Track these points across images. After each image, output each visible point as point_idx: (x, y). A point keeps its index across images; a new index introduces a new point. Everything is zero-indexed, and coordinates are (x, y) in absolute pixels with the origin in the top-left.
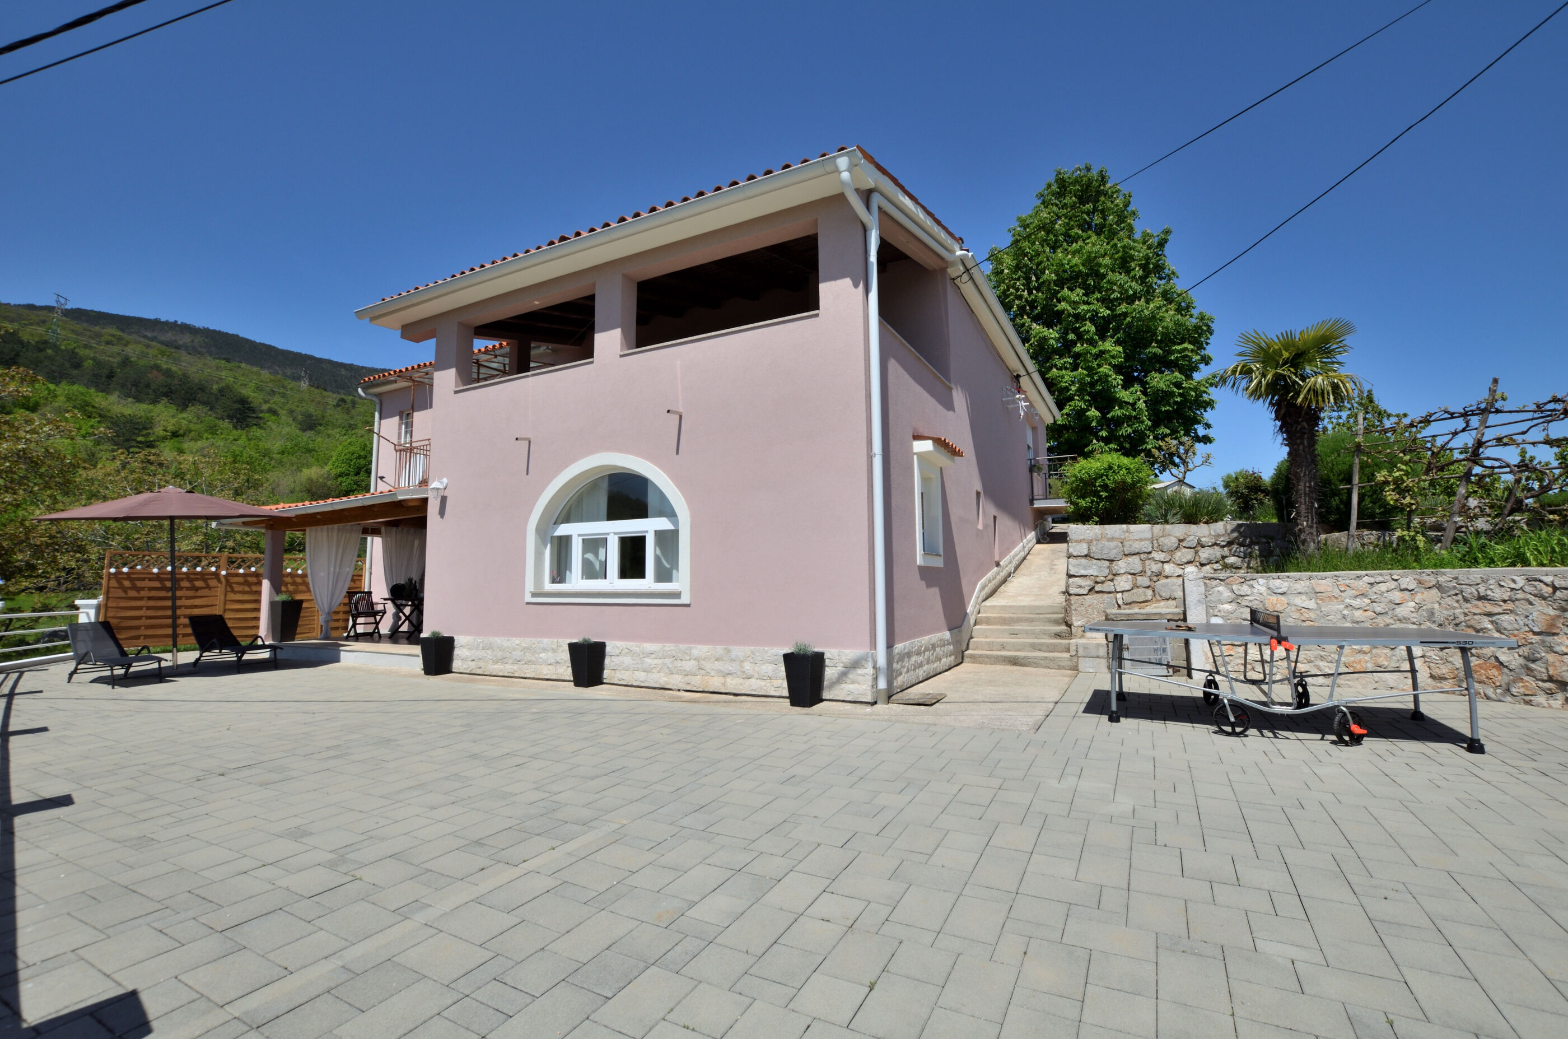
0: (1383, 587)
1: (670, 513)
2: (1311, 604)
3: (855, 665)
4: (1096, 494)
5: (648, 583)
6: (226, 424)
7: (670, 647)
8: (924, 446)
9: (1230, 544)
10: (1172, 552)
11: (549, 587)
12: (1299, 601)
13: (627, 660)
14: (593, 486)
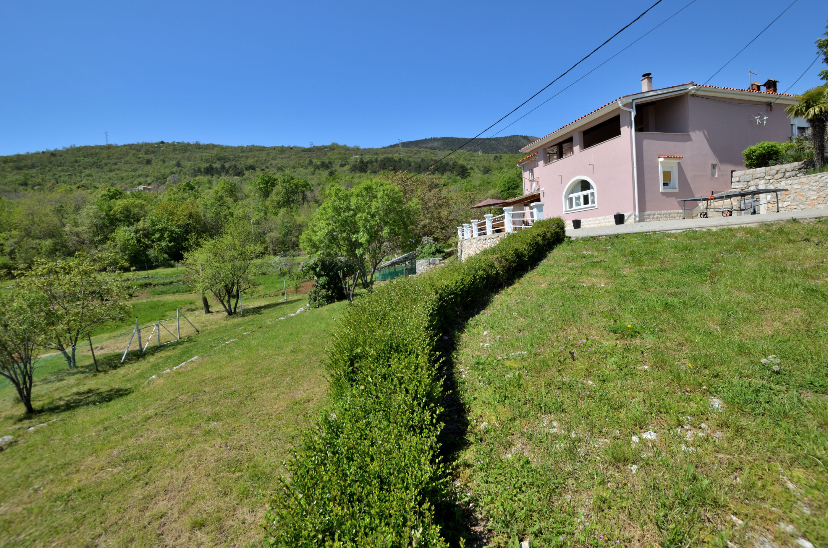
0: (824, 178)
1: (593, 188)
2: (799, 187)
3: (630, 216)
4: (752, 159)
5: (590, 205)
6: (459, 178)
7: (594, 219)
8: (661, 160)
9: (800, 169)
10: (773, 175)
11: (568, 209)
12: (795, 186)
13: (585, 223)
14: (577, 184)
